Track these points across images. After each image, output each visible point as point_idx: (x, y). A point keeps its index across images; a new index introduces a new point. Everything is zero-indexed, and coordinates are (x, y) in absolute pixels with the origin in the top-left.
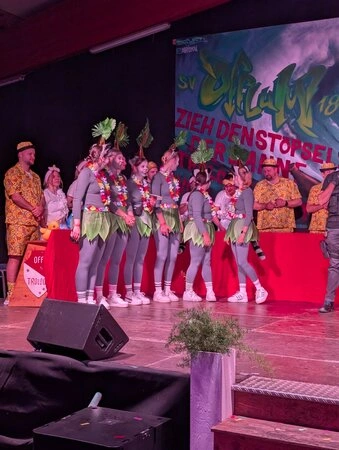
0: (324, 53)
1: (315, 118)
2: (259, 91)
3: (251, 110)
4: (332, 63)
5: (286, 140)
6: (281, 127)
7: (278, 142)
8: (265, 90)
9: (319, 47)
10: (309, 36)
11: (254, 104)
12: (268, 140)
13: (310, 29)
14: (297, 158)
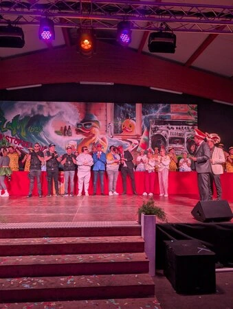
0: (30, 112)
1: (26, 133)
2: (6, 123)
3: (3, 129)
4: (32, 116)
5: (16, 139)
6: (15, 135)
7: (13, 140)
8: (9, 122)
9: (28, 110)
10: (24, 106)
11: (5, 127)
12: (10, 139)
13: (25, 104)
14: (20, 146)
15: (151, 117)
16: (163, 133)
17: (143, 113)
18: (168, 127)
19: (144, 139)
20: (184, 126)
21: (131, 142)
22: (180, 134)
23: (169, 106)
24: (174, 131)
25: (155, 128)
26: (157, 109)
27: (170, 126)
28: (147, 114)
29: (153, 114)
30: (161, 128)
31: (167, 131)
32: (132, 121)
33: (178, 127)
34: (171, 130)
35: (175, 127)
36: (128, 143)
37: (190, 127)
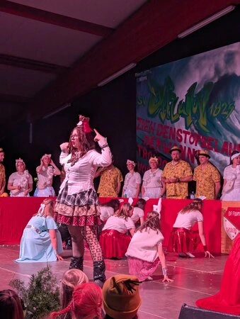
0: (212, 73)
1: (208, 119)
2: (178, 103)
3: (174, 116)
4: (216, 80)
5: (193, 135)
6: (190, 126)
7: (188, 137)
8: (181, 102)
9: (210, 69)
10: (204, 62)
11: (175, 112)
12: (183, 135)
13: (204, 58)
14: (198, 147)
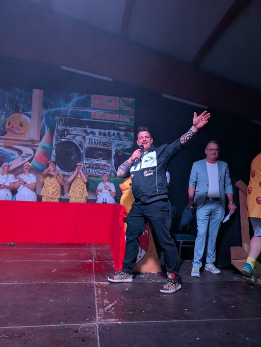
15: (58, 113)
16: (77, 140)
17: (45, 105)
18: (85, 131)
19: (44, 147)
20: (112, 132)
21: (20, 152)
22: (104, 144)
23: (90, 98)
24: (95, 138)
25: (64, 131)
26: (68, 100)
27: (89, 130)
28: (51, 107)
29: (62, 109)
30: (74, 132)
31: (84, 138)
32: (24, 116)
33: (102, 131)
34: (91, 136)
35: (97, 131)
36: (15, 153)
37: (122, 133)
